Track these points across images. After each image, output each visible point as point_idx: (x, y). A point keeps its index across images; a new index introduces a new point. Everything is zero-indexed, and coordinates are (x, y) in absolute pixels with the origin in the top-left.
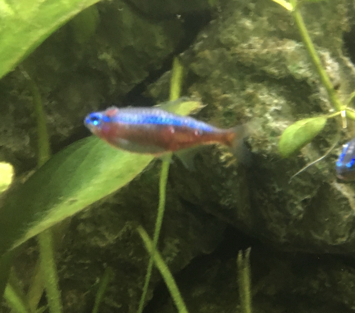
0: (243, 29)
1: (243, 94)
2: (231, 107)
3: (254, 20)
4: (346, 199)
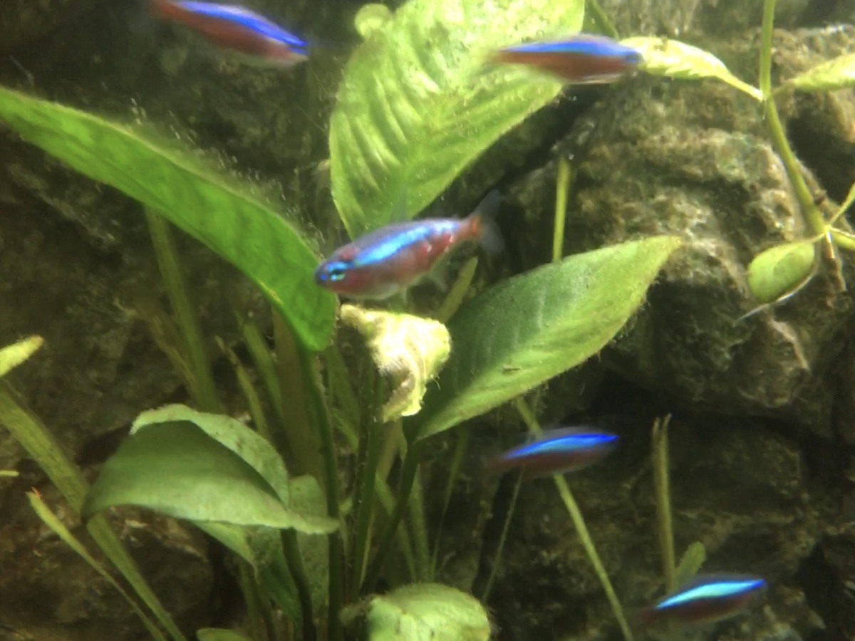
1: (652, 202)
2: (637, 220)
3: (668, 104)
4: (789, 344)
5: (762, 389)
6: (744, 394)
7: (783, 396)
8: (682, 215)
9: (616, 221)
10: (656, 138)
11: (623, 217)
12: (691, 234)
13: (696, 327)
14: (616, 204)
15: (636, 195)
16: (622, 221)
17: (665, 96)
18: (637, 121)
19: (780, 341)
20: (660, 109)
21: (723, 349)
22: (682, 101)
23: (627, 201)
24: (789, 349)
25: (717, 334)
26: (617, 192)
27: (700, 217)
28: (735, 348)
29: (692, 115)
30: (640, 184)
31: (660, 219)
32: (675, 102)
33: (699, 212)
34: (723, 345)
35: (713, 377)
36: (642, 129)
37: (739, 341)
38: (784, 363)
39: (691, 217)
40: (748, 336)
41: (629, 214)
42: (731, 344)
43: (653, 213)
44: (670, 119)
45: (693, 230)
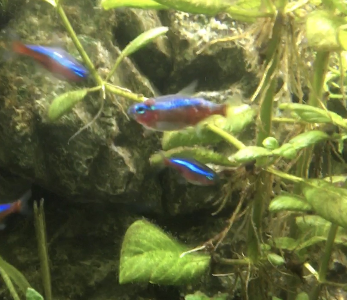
0: (31, 24)
1: (33, 76)
2: (24, 87)
3: (40, 18)
4: (122, 158)
5: (108, 185)
6: (99, 188)
7: (121, 188)
8: (50, 84)
9: (11, 88)
10: (33, 38)
11: (15, 85)
12: (55, 94)
13: (64, 149)
14: (12, 78)
15: (23, 72)
16: (15, 88)
17: (38, 13)
18: (21, 27)
19: (116, 157)
20: (35, 20)
21: (81, 162)
22: (49, 16)
23: (18, 75)
24: (121, 161)
25: (76, 153)
26: (12, 71)
27: (60, 84)
28: (88, 161)
29: (55, 24)
30: (25, 65)
31: (38, 86)
32: (45, 17)
33: (60, 81)
34: (81, 159)
35: (79, 179)
36: (24, 32)
37: (90, 157)
38: (119, 169)
39: (55, 85)
40: (96, 154)
41: (19, 83)
42: (86, 159)
43: (34, 82)
44: (43, 27)
45: (56, 92)
